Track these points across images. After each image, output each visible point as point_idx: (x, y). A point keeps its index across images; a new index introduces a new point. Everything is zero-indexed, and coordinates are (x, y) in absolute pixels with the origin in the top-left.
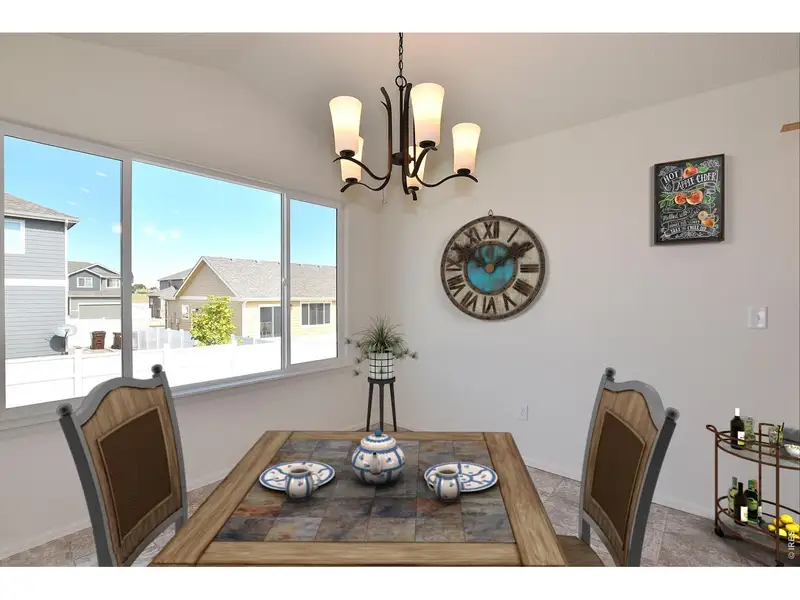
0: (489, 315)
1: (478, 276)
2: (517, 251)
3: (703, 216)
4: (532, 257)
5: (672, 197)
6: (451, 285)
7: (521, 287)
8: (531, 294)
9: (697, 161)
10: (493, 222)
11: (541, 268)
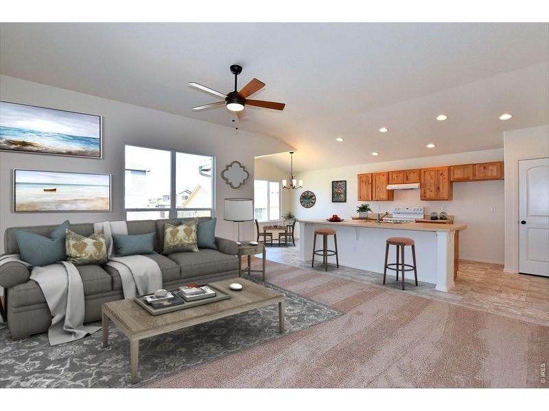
0: (307, 207)
1: (306, 201)
2: (312, 197)
3: (342, 196)
4: (314, 197)
5: (336, 190)
6: (301, 202)
7: (312, 203)
8: (314, 204)
9: (341, 181)
10: (308, 192)
11: (315, 199)
